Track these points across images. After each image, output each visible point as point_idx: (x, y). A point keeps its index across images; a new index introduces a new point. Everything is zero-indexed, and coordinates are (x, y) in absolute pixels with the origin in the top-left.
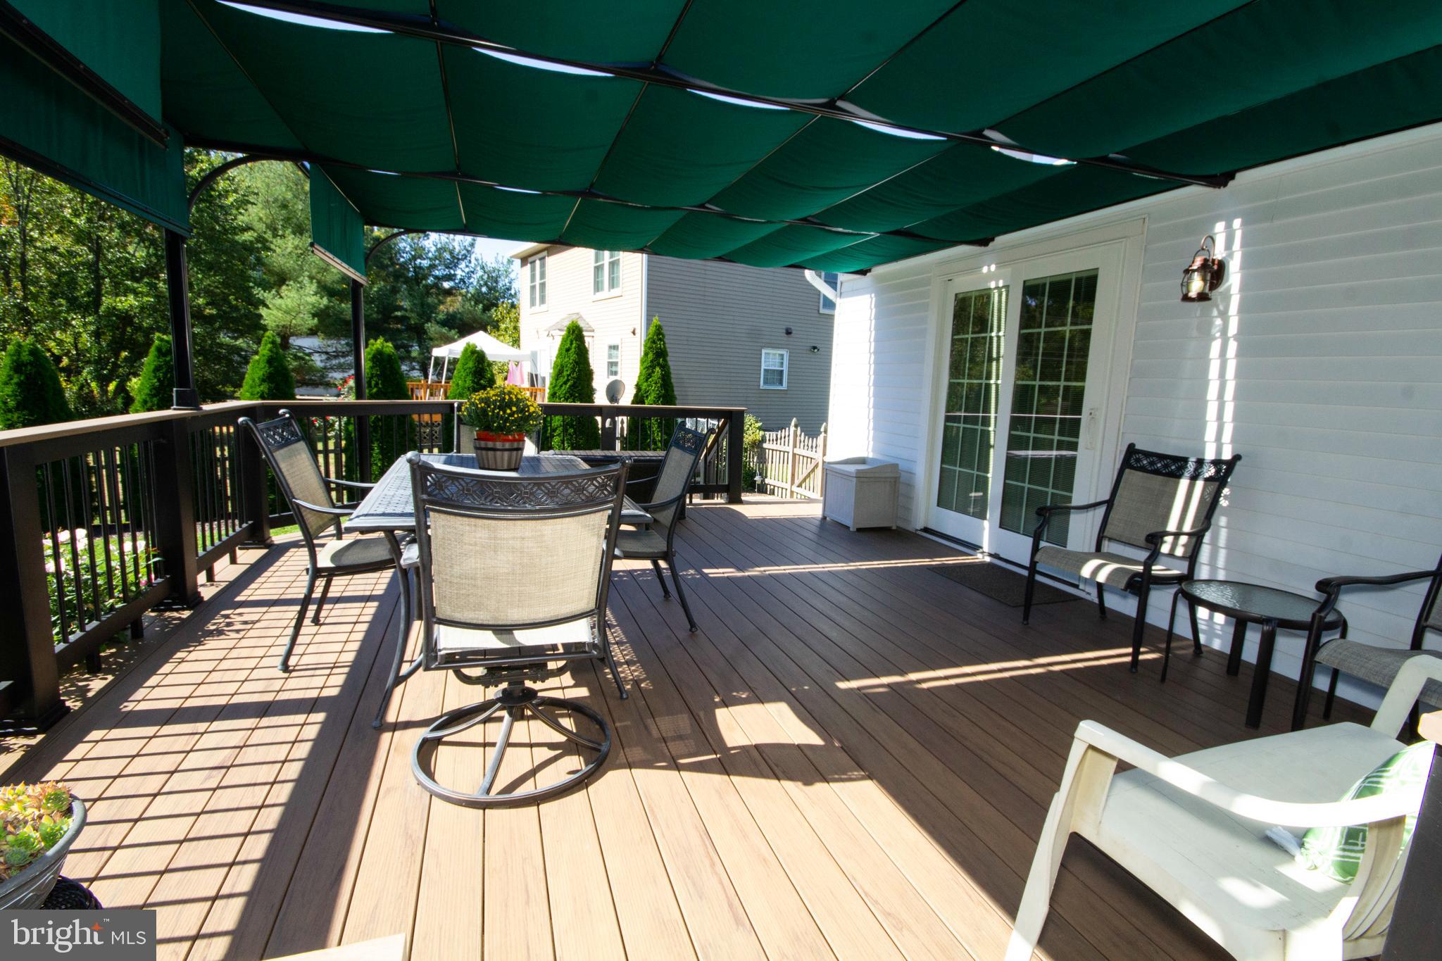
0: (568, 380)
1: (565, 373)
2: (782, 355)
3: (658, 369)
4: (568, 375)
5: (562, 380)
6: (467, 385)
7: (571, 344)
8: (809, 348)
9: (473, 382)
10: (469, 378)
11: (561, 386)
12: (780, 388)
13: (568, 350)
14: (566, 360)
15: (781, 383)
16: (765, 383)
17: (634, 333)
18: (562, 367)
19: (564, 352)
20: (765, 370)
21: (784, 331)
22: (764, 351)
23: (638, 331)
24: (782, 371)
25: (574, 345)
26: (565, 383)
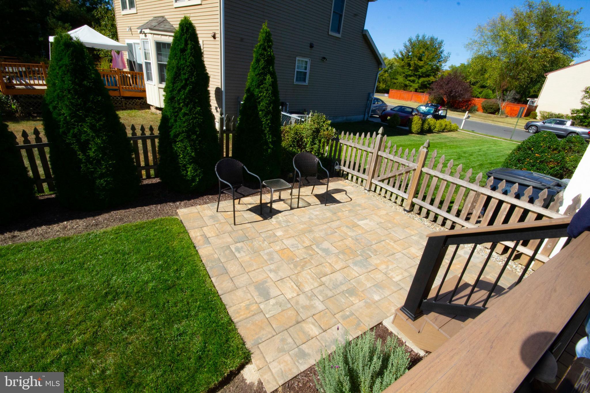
0: (186, 85)
1: (183, 77)
2: (306, 62)
3: (268, 77)
4: (186, 80)
5: (179, 85)
6: (66, 86)
7: (186, 44)
8: (321, 58)
9: (74, 83)
10: (67, 78)
11: (180, 91)
12: (304, 84)
13: (183, 51)
14: (182, 62)
15: (304, 80)
16: (297, 80)
17: (214, 37)
18: (179, 69)
19: (179, 54)
20: (297, 72)
21: (309, 45)
22: (297, 58)
23: (218, 36)
24: (306, 73)
25: (189, 46)
26: (184, 87)
